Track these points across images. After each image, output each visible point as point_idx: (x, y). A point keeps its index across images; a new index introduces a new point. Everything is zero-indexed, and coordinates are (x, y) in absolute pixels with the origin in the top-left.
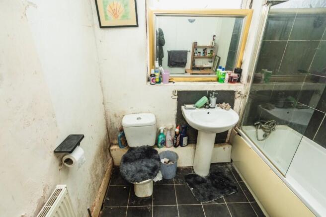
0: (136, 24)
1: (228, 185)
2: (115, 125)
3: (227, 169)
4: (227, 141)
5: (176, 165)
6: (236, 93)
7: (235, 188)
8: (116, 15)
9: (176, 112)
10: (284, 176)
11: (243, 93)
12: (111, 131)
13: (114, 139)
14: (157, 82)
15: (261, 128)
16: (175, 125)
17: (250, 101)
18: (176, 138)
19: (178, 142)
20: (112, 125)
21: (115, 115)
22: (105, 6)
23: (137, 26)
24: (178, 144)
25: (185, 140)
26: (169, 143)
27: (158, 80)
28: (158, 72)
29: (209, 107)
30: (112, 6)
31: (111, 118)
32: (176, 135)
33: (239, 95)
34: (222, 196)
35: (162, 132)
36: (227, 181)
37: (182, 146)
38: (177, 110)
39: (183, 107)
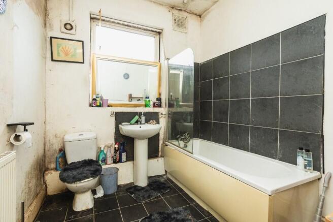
0: (82, 61)
1: (164, 187)
2: (54, 145)
3: (163, 179)
4: (159, 156)
5: (117, 183)
6: (160, 114)
7: (169, 187)
8: (67, 54)
9: (114, 131)
10: (192, 153)
11: (164, 113)
12: (48, 153)
13: (50, 163)
14: (97, 106)
15: (181, 140)
16: (114, 143)
17: (170, 120)
18: (116, 153)
19: (118, 158)
20: (51, 147)
21: (56, 136)
22: (58, 47)
23: (83, 63)
24: (117, 160)
25: (124, 155)
26: (109, 160)
27: (99, 104)
28: (98, 97)
29: (141, 124)
30: (64, 47)
31: (52, 138)
32: (116, 151)
33: (162, 115)
34: (159, 194)
35: (102, 149)
36: (163, 185)
37: (121, 162)
38: (116, 128)
39: (120, 126)
